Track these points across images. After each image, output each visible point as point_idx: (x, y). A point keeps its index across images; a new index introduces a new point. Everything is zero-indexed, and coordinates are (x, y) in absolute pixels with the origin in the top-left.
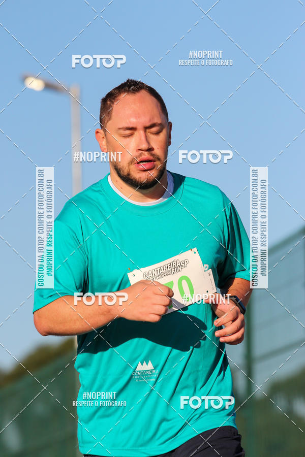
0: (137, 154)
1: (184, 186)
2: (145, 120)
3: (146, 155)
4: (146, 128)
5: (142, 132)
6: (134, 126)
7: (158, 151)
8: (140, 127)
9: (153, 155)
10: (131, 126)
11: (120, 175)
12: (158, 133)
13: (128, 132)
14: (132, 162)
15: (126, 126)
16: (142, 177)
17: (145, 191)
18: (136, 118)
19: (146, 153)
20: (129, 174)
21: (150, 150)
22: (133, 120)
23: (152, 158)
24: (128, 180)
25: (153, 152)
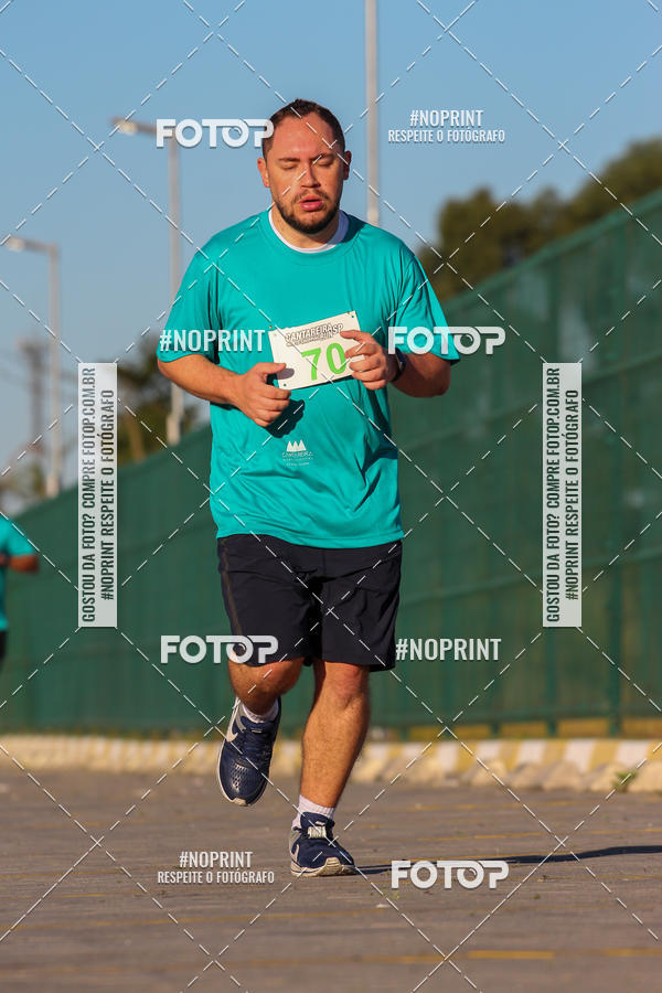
0: (301, 190)
1: (361, 236)
2: (309, 150)
3: (311, 193)
4: (311, 160)
5: (306, 165)
6: (297, 157)
7: (326, 188)
8: (304, 158)
9: (319, 192)
10: (293, 156)
11: (282, 215)
12: (327, 165)
13: (290, 164)
14: (295, 200)
15: (288, 156)
16: (306, 218)
17: (312, 235)
18: (299, 146)
19: (311, 190)
20: (292, 215)
21: (316, 186)
22: (296, 150)
23: (317, 196)
24: (291, 221)
25: (319, 189)
